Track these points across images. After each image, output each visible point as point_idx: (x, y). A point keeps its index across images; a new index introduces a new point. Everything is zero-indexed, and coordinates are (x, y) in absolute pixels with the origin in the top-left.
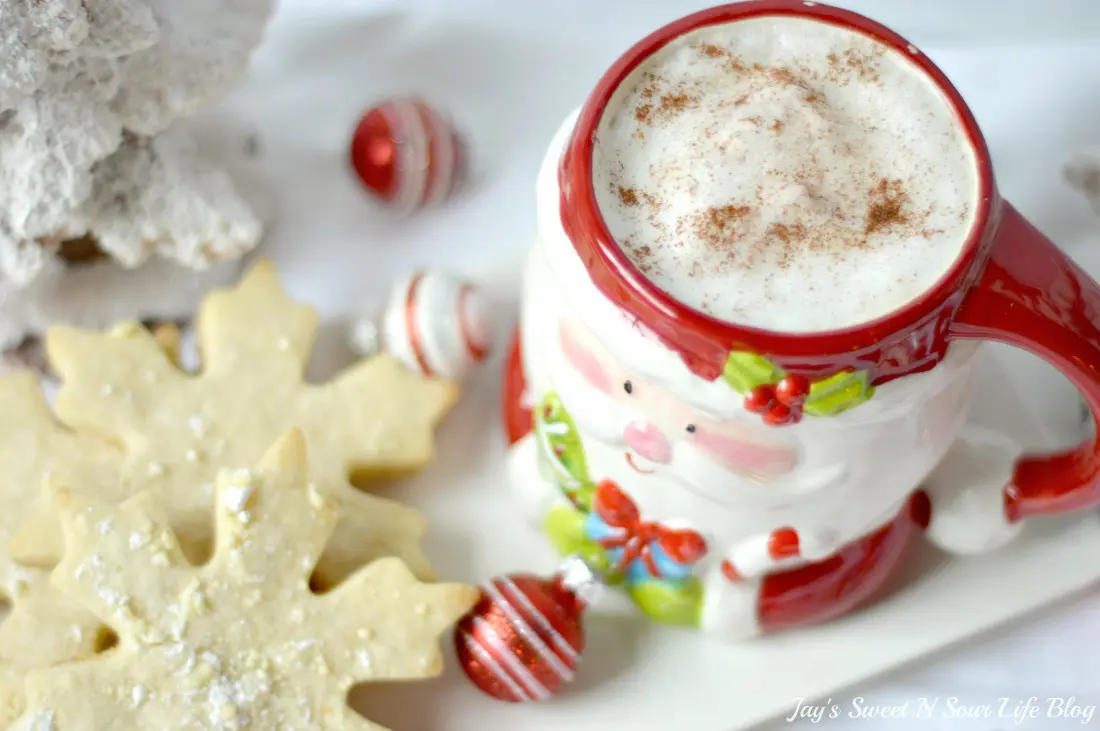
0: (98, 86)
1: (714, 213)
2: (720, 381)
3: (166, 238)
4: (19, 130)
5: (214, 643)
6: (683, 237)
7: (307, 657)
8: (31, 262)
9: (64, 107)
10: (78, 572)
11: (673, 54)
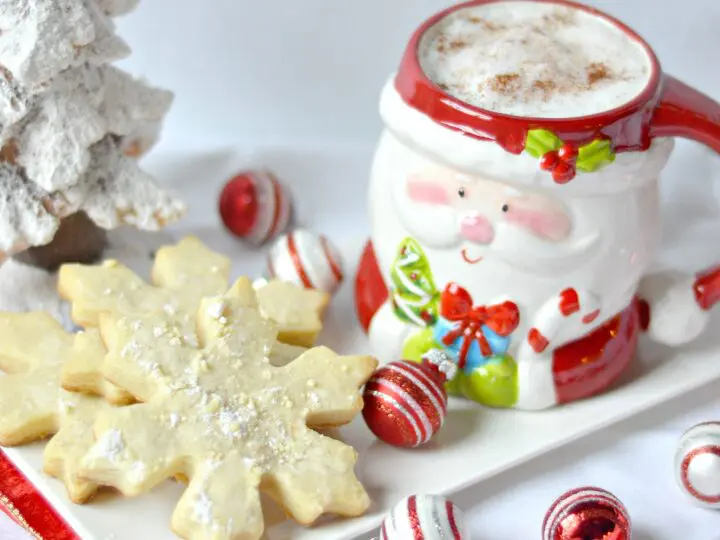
0: (91, 94)
1: (499, 78)
2: (524, 152)
3: (132, 211)
4: (45, 118)
5: (217, 389)
6: (483, 92)
7: (278, 396)
8: (47, 225)
9: (73, 105)
10: (123, 353)
11: (451, 22)
